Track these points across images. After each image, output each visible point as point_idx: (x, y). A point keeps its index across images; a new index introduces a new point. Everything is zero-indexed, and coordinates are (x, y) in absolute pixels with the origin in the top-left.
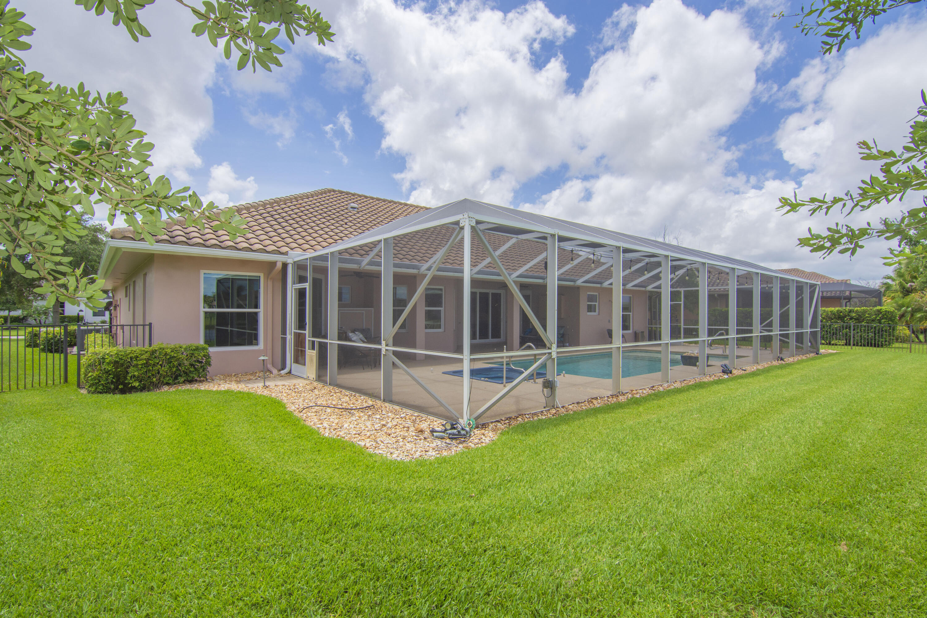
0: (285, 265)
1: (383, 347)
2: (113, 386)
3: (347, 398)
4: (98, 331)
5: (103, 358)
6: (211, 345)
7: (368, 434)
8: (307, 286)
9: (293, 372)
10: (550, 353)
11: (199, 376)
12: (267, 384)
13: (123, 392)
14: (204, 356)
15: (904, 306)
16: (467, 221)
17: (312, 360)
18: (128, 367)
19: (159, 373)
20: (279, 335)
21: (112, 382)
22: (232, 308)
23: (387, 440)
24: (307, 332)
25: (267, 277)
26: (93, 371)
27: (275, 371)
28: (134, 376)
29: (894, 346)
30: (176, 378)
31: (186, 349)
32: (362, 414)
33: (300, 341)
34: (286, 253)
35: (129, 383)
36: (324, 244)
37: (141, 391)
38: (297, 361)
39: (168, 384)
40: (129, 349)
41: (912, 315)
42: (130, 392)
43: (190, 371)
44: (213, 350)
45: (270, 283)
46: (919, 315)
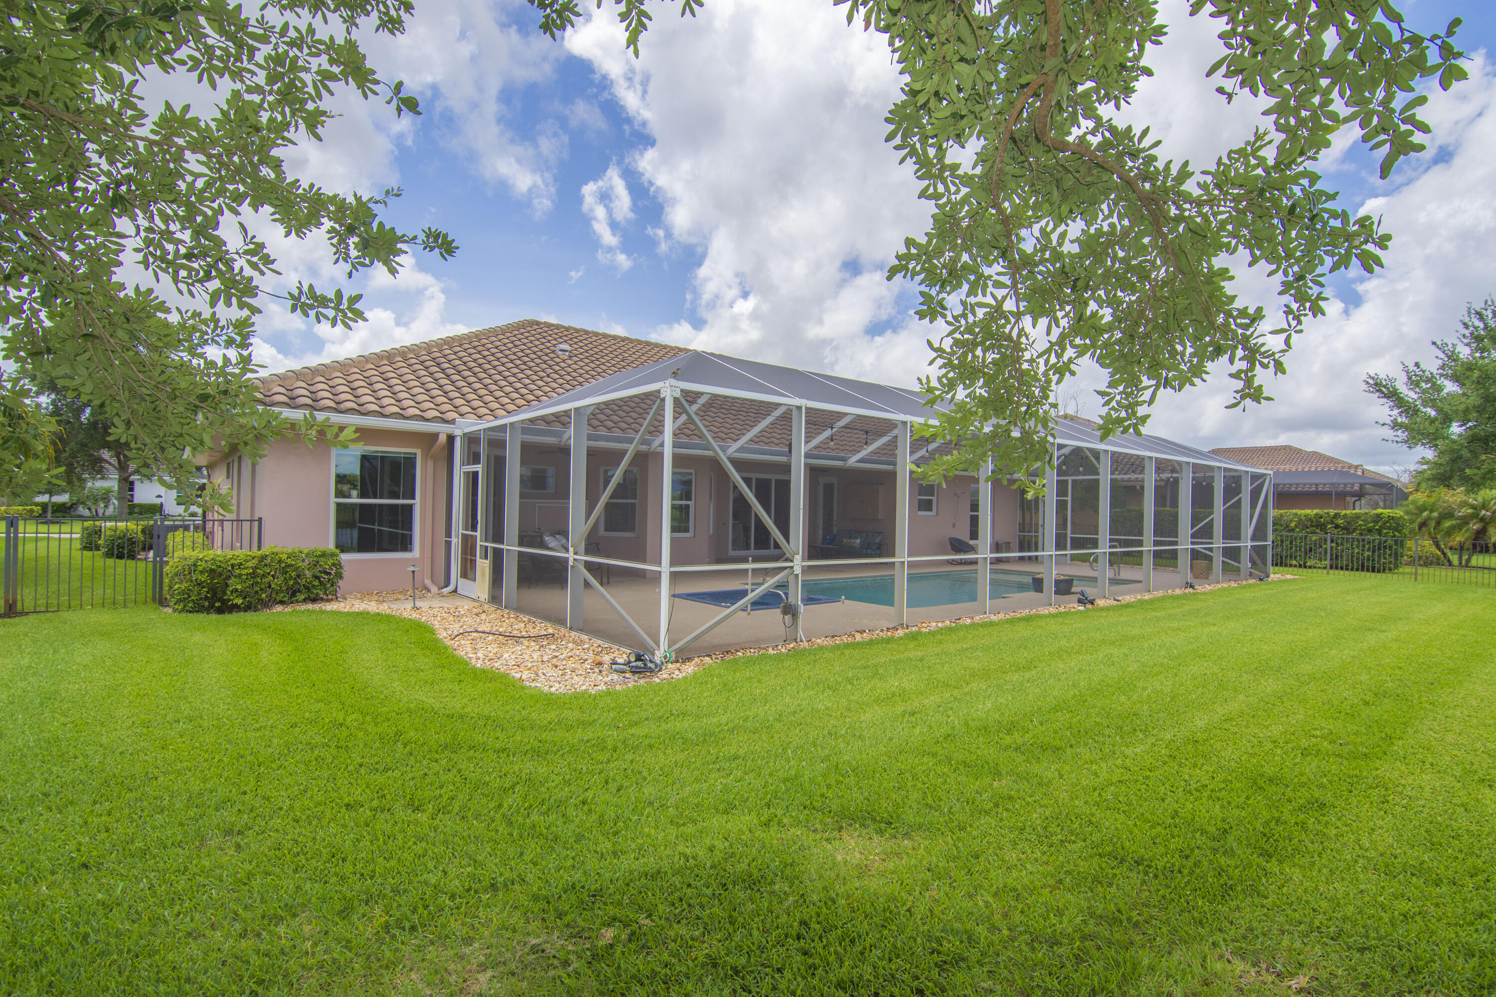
0: (451, 439)
1: (571, 556)
2: (207, 604)
3: (523, 625)
4: (186, 528)
5: (195, 565)
6: (342, 551)
7: (530, 665)
8: (479, 468)
9: (459, 591)
10: (792, 567)
11: (325, 593)
12: (418, 604)
13: (220, 611)
14: (334, 565)
15: (1426, 510)
16: (669, 390)
17: (483, 574)
18: (228, 578)
19: (270, 587)
20: (441, 538)
21: (206, 598)
22: (381, 498)
23: (551, 672)
24: (478, 534)
25: (425, 456)
26: (181, 582)
27: (434, 589)
28: (236, 590)
29: (1401, 570)
30: (294, 594)
31: (307, 555)
32: (533, 644)
33: (468, 546)
34: (453, 422)
35: (230, 600)
36: (511, 407)
37: (245, 611)
38: (464, 575)
39: (282, 602)
40: (230, 553)
41: (1438, 523)
42: (230, 612)
43: (314, 586)
44: (345, 557)
45: (430, 464)
46: (1447, 524)
